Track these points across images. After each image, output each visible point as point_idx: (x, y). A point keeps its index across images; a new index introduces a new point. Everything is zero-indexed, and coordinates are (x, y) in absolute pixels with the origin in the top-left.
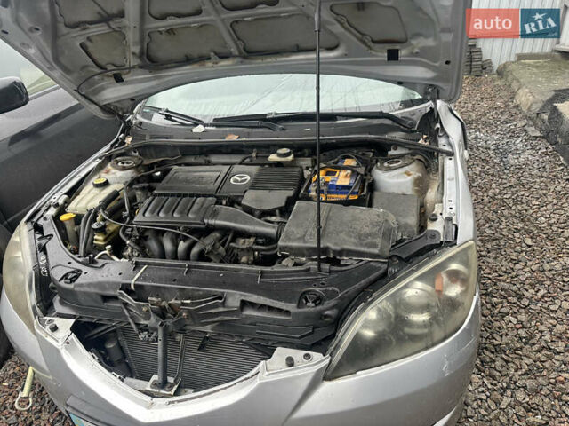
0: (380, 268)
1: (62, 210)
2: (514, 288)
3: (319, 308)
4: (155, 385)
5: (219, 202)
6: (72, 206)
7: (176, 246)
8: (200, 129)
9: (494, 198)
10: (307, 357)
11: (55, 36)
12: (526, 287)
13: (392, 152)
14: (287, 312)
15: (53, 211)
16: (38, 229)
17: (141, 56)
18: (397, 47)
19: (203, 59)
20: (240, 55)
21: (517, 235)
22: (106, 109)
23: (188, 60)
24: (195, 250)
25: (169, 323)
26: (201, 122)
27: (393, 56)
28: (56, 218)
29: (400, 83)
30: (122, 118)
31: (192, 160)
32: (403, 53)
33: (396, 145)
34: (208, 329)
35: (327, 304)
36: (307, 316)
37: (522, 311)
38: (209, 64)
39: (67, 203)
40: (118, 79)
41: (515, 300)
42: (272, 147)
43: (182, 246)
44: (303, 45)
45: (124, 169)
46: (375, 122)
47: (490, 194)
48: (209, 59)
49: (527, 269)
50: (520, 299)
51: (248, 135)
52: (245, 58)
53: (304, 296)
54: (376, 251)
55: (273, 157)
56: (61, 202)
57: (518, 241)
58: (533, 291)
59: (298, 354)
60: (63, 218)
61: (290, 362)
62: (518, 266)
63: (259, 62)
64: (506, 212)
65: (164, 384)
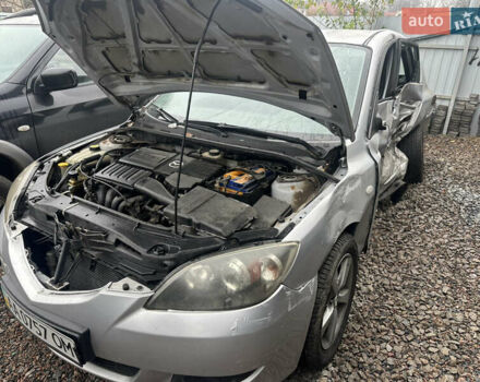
0: (218, 243)
1: (63, 159)
2: (406, 323)
3: (161, 257)
4: (51, 282)
5: (152, 176)
6: (70, 159)
7: (112, 198)
8: (175, 125)
9: (437, 246)
10: (140, 288)
11: (85, 44)
12: (419, 326)
13: (296, 171)
14: (139, 254)
15: (57, 159)
16: (41, 167)
17: (139, 65)
18: (306, 89)
19: (179, 76)
20: (202, 77)
21: (440, 282)
22: (121, 99)
23: (169, 75)
24: (122, 204)
25: (71, 241)
26: (176, 121)
27: (303, 96)
28: (55, 164)
29: (313, 118)
30: (131, 108)
31: (163, 146)
32: (309, 94)
33: (300, 166)
34: (94, 253)
35: (167, 256)
36: (152, 261)
37: (403, 344)
38: (183, 80)
39: (69, 156)
40: (127, 80)
41: (402, 333)
42: (208, 147)
43: (116, 199)
44: (243, 77)
45: (116, 142)
46: (294, 145)
47: (437, 242)
48: (183, 76)
49: (429, 312)
50: (406, 334)
51: (200, 136)
52: (205, 79)
53: (155, 247)
54: (219, 230)
55: (206, 154)
56: (65, 154)
57: (437, 286)
58: (423, 331)
59: (133, 284)
60: (60, 165)
61: (126, 288)
62: (423, 307)
63: (214, 84)
64: (441, 261)
65: (56, 282)
